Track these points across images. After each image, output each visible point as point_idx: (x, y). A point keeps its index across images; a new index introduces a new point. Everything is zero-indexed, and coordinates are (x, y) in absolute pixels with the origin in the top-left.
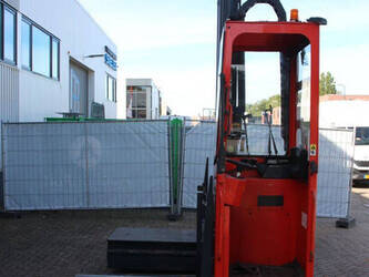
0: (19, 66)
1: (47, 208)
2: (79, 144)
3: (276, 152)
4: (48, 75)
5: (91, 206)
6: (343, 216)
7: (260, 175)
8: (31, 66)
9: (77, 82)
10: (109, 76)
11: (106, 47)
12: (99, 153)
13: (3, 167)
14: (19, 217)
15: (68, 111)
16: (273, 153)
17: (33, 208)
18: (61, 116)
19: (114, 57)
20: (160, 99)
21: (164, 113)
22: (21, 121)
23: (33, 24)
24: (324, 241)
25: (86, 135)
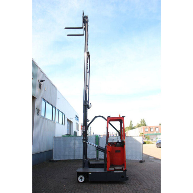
0: (56, 122)
1: (64, 159)
2: (72, 142)
5: (75, 159)
6: (141, 160)
7: (116, 146)
8: (58, 121)
9: (68, 125)
10: (76, 123)
11: (76, 115)
12: (78, 145)
13: (53, 148)
14: (57, 162)
15: (66, 134)
16: (118, 142)
17: (60, 159)
18: (65, 135)
19: (78, 117)
20: (91, 129)
21: (92, 134)
22: (56, 136)
23: (59, 111)
24: (135, 165)
25: (74, 140)
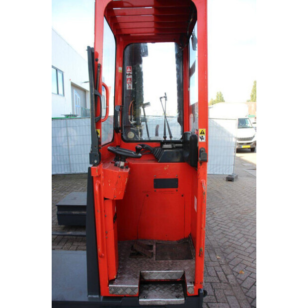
2: (63, 133)
3: (171, 137)
4: (57, 93)
6: (230, 174)
7: (156, 160)
9: (78, 97)
12: (75, 138)
16: (168, 138)
18: (64, 117)
25: (67, 127)
